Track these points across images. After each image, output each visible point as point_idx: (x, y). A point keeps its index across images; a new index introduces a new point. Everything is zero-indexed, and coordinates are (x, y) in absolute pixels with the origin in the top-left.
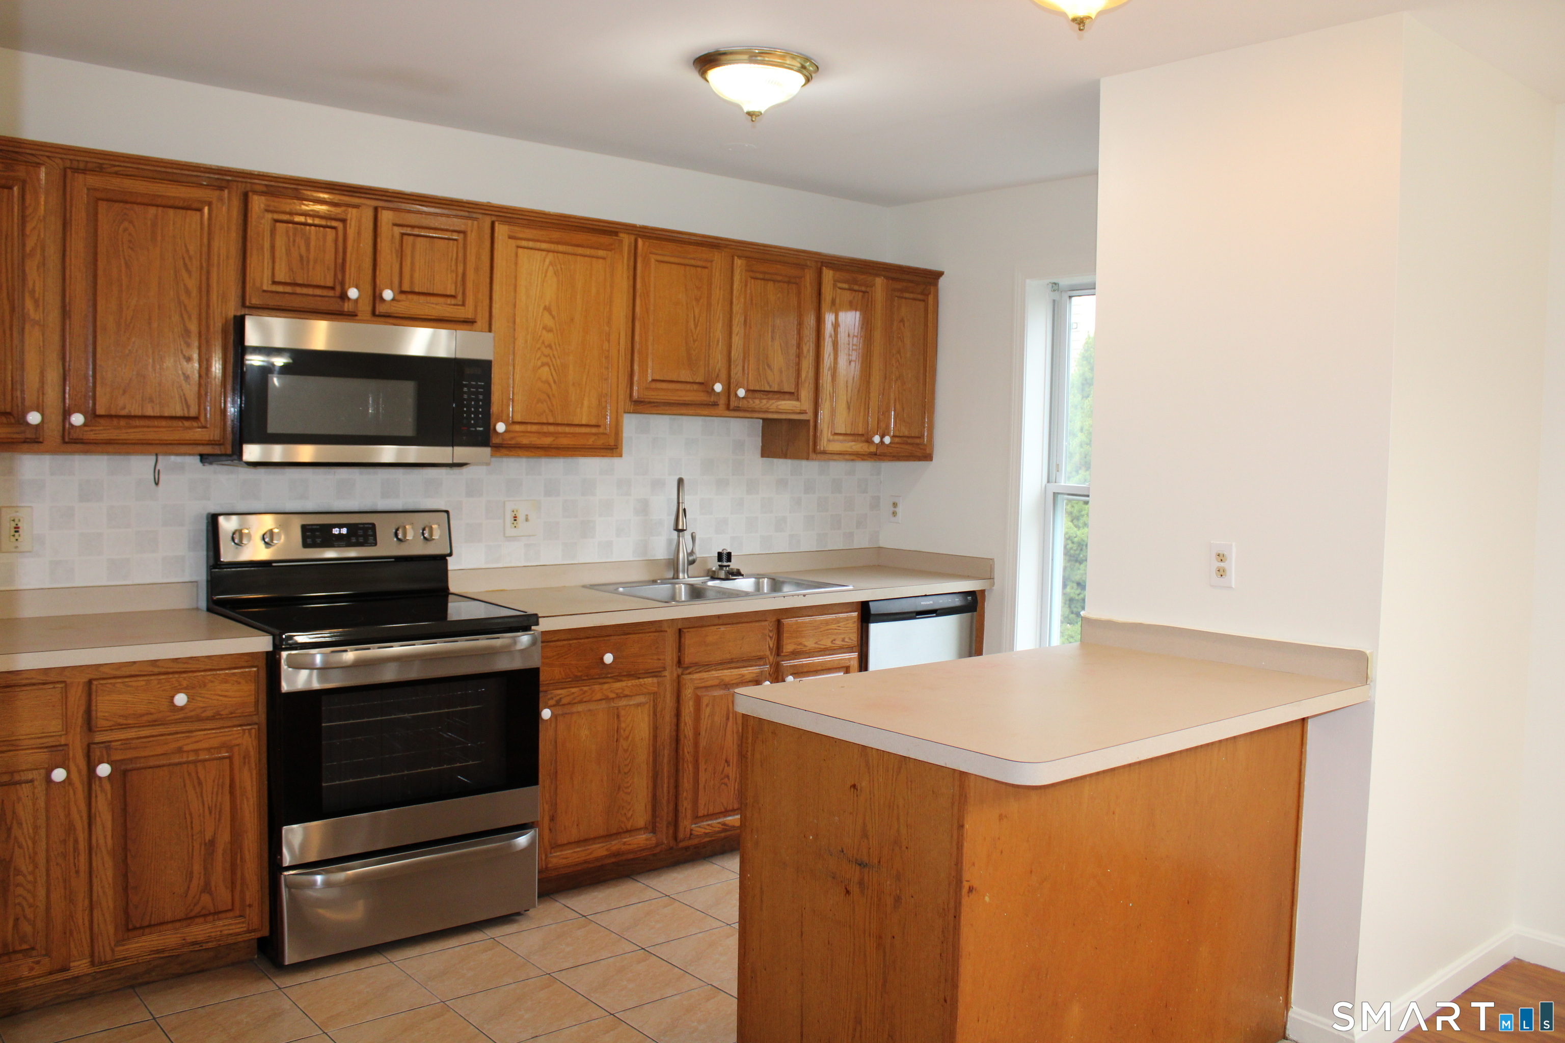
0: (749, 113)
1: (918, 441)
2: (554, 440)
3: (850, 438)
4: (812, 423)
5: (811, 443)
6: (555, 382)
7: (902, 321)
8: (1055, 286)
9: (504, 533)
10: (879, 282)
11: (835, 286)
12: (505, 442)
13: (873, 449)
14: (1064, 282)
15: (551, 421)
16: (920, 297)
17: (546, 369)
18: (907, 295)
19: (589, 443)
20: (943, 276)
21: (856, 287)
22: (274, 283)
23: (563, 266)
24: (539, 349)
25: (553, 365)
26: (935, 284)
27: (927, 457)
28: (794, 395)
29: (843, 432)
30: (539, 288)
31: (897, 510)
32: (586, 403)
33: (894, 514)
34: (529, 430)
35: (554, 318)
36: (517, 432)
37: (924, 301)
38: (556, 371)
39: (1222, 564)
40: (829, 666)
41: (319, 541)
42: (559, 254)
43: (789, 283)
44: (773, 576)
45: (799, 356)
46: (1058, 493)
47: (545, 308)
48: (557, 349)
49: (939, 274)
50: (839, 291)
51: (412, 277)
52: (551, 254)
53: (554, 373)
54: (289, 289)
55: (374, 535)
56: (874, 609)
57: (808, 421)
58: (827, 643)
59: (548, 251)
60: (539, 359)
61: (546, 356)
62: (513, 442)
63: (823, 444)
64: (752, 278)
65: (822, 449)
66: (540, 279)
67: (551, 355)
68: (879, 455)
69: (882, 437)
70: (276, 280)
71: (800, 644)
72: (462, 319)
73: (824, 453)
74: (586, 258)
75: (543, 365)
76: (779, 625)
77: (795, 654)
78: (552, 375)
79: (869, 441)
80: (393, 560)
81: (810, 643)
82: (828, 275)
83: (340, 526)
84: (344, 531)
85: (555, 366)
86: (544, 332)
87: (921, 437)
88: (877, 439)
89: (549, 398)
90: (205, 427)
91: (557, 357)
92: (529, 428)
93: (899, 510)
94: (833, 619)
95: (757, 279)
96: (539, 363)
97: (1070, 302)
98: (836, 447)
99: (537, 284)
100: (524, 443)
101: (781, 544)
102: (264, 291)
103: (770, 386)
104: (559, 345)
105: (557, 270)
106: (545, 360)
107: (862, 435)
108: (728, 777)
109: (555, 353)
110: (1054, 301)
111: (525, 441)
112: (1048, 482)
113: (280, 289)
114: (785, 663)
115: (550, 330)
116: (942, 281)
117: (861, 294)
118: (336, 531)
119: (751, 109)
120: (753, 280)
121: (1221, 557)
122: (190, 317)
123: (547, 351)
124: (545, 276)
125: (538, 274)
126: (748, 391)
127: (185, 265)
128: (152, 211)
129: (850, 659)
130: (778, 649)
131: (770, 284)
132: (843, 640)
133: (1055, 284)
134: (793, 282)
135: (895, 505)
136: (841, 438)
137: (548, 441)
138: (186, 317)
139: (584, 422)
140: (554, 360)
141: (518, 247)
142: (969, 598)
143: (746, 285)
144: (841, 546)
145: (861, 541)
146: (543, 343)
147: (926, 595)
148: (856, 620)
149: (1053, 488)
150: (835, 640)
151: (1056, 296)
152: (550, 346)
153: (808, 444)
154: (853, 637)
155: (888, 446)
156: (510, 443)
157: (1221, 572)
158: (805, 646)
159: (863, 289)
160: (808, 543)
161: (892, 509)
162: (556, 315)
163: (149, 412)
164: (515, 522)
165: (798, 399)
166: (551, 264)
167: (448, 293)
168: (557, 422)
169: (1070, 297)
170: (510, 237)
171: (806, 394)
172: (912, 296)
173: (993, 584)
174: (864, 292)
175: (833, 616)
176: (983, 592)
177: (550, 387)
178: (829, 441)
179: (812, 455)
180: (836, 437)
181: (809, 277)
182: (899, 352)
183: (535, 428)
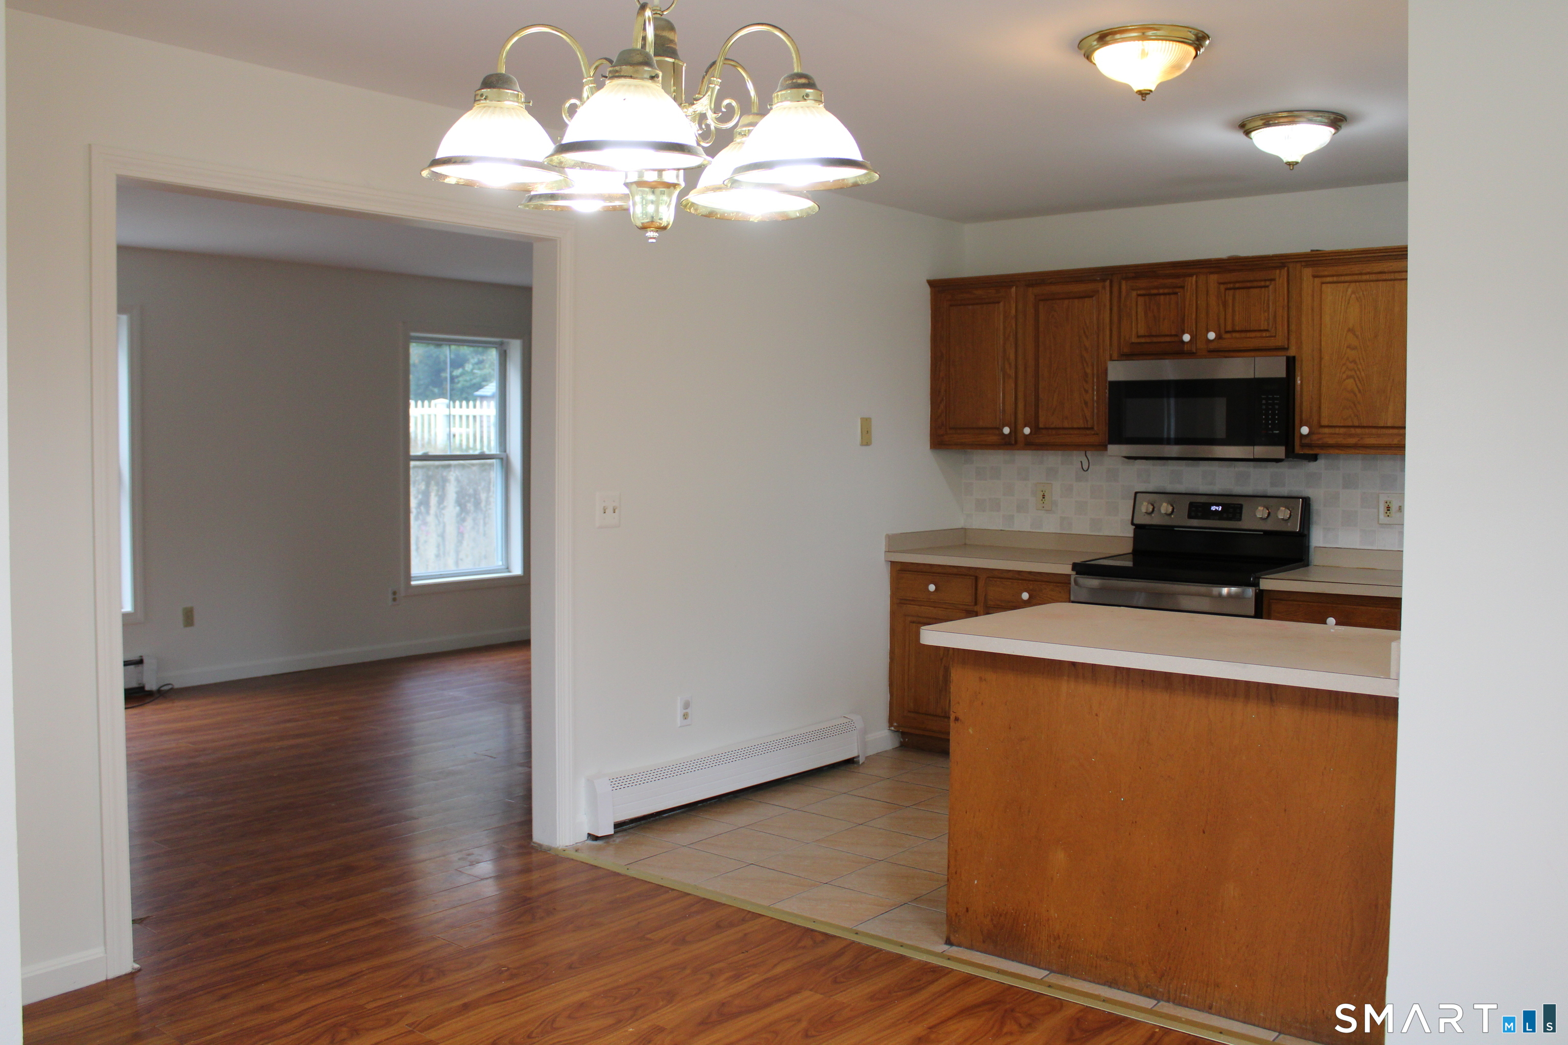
2: (1359, 440)
6: (1360, 391)
9: (1378, 521)
12: (1313, 443)
15: (1356, 424)
17: (1351, 380)
19: (1394, 443)
22: (1138, 337)
23: (1365, 293)
24: (1344, 364)
25: (1358, 377)
30: (1342, 314)
32: (1391, 408)
34: (1337, 432)
35: (1357, 337)
36: (1325, 434)
38: (1360, 382)
41: (1200, 514)
42: (1361, 283)
47: (1349, 330)
48: (1361, 364)
51: (1233, 320)
52: (1353, 285)
53: (1359, 384)
54: (1148, 340)
55: (1241, 513)
59: (1350, 282)
60: (1344, 373)
61: (1351, 370)
62: (1320, 442)
66: (1343, 307)
67: (1356, 369)
70: (1139, 334)
72: (1274, 347)
74: (1388, 282)
75: (1348, 377)
78: (1356, 385)
80: (1262, 533)
83: (1217, 505)
84: (1220, 508)
85: (1360, 378)
86: (1348, 350)
89: (1354, 405)
90: (1097, 434)
91: (1361, 370)
92: (1337, 430)
96: (1344, 376)
99: (1341, 311)
100: (1329, 443)
102: (1133, 343)
104: (1363, 359)
105: (1360, 297)
106: (1349, 373)
109: (1360, 367)
111: (1331, 441)
113: (1143, 340)
115: (1355, 348)
118: (1213, 508)
122: (1087, 364)
123: (1351, 366)
124: (1348, 303)
125: (1342, 302)
127: (1084, 332)
128: (1066, 302)
137: (1352, 441)
138: (1085, 365)
139: (1389, 425)
140: (1358, 372)
141: (1323, 283)
146: (1348, 359)
152: (1354, 362)
156: (1317, 442)
162: (1360, 335)
163: (1066, 425)
164: (1388, 512)
166: (1353, 292)
167: (1262, 328)
168: (1363, 425)
170: (1314, 277)
177: (1356, 396)
183: (1342, 430)
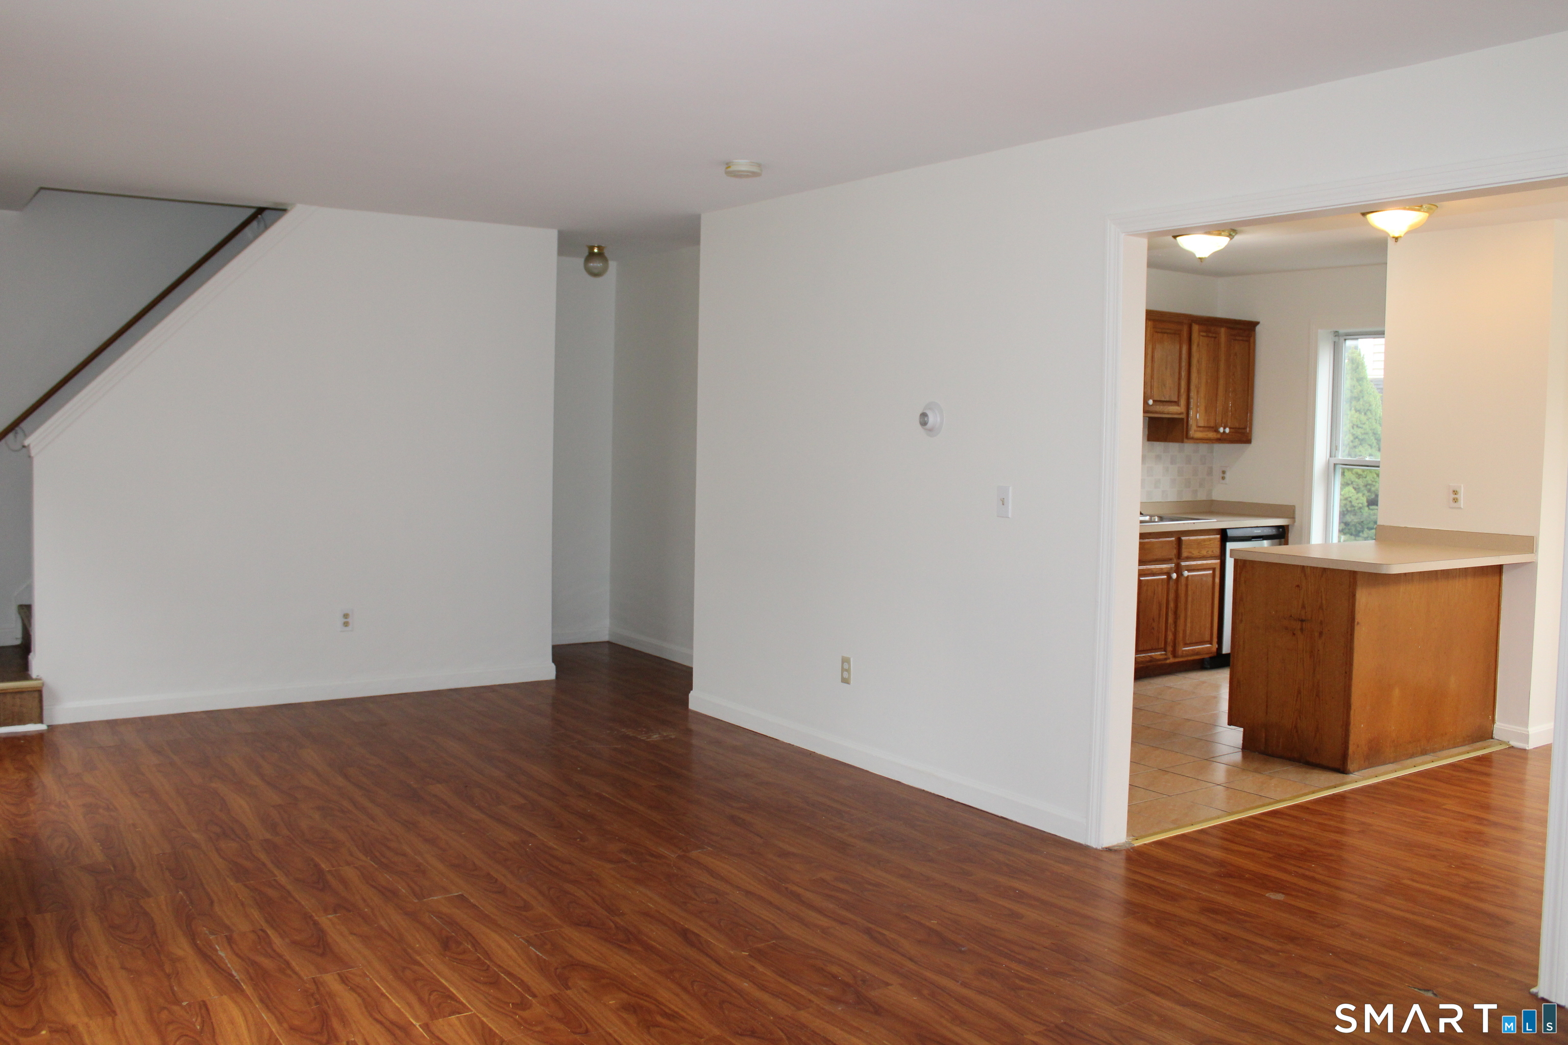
0: (1200, 258)
1: (1243, 431)
3: (1207, 429)
4: (1185, 420)
5: (1185, 433)
7: (1236, 354)
8: (1336, 334)
10: (1223, 330)
11: (1199, 335)
13: (1219, 436)
14: (1342, 331)
16: (1245, 339)
18: (1237, 338)
20: (1259, 325)
21: (1210, 335)
26: (1254, 330)
27: (1248, 441)
28: (1177, 403)
29: (1202, 425)
31: (1225, 475)
33: (1223, 478)
37: (1247, 341)
39: (1456, 496)
40: (1204, 567)
43: (1175, 334)
44: (1160, 516)
45: (1179, 379)
46: (1337, 464)
49: (1256, 324)
50: (1201, 337)
56: (1230, 533)
57: (1182, 419)
58: (1204, 552)
63: (1192, 433)
64: (1156, 332)
65: (1191, 436)
68: (1223, 439)
69: (1224, 428)
71: (1190, 552)
73: (1192, 438)
76: (1179, 542)
77: (1188, 558)
79: (1217, 431)
81: (1195, 553)
82: (1196, 328)
87: (1245, 428)
88: (1221, 430)
93: (1227, 475)
94: (1208, 539)
95: (1158, 332)
97: (1345, 343)
98: (1199, 435)
101: (1158, 497)
103: (1165, 398)
107: (1213, 427)
108: (1153, 628)
110: (1335, 342)
112: (1330, 456)
114: (1183, 564)
116: (1258, 328)
117: (1213, 339)
119: (1201, 256)
120: (1156, 334)
121: (1455, 492)
126: (1154, 401)
129: (1216, 564)
130: (1179, 556)
131: (1166, 335)
132: (1212, 552)
133: (1336, 332)
134: (1177, 333)
135: (1224, 472)
136: (1201, 429)
142: (1281, 530)
143: (1153, 336)
144: (1190, 499)
145: (1202, 496)
147: (1257, 527)
148: (1219, 540)
149: (1333, 461)
150: (1208, 551)
151: (1336, 339)
153: (1183, 432)
154: (1217, 551)
155: (1227, 434)
157: (1455, 500)
158: (1193, 554)
159: (1214, 335)
160: (1172, 497)
161: (1221, 475)
165: (1178, 405)
169: (1345, 340)
171: (1183, 402)
172: (1241, 338)
173: (1294, 522)
174: (1215, 338)
175: (1207, 537)
176: (1288, 526)
178: (1195, 431)
179: (1185, 440)
180: (1199, 429)
181: (1185, 329)
182: (1234, 374)
